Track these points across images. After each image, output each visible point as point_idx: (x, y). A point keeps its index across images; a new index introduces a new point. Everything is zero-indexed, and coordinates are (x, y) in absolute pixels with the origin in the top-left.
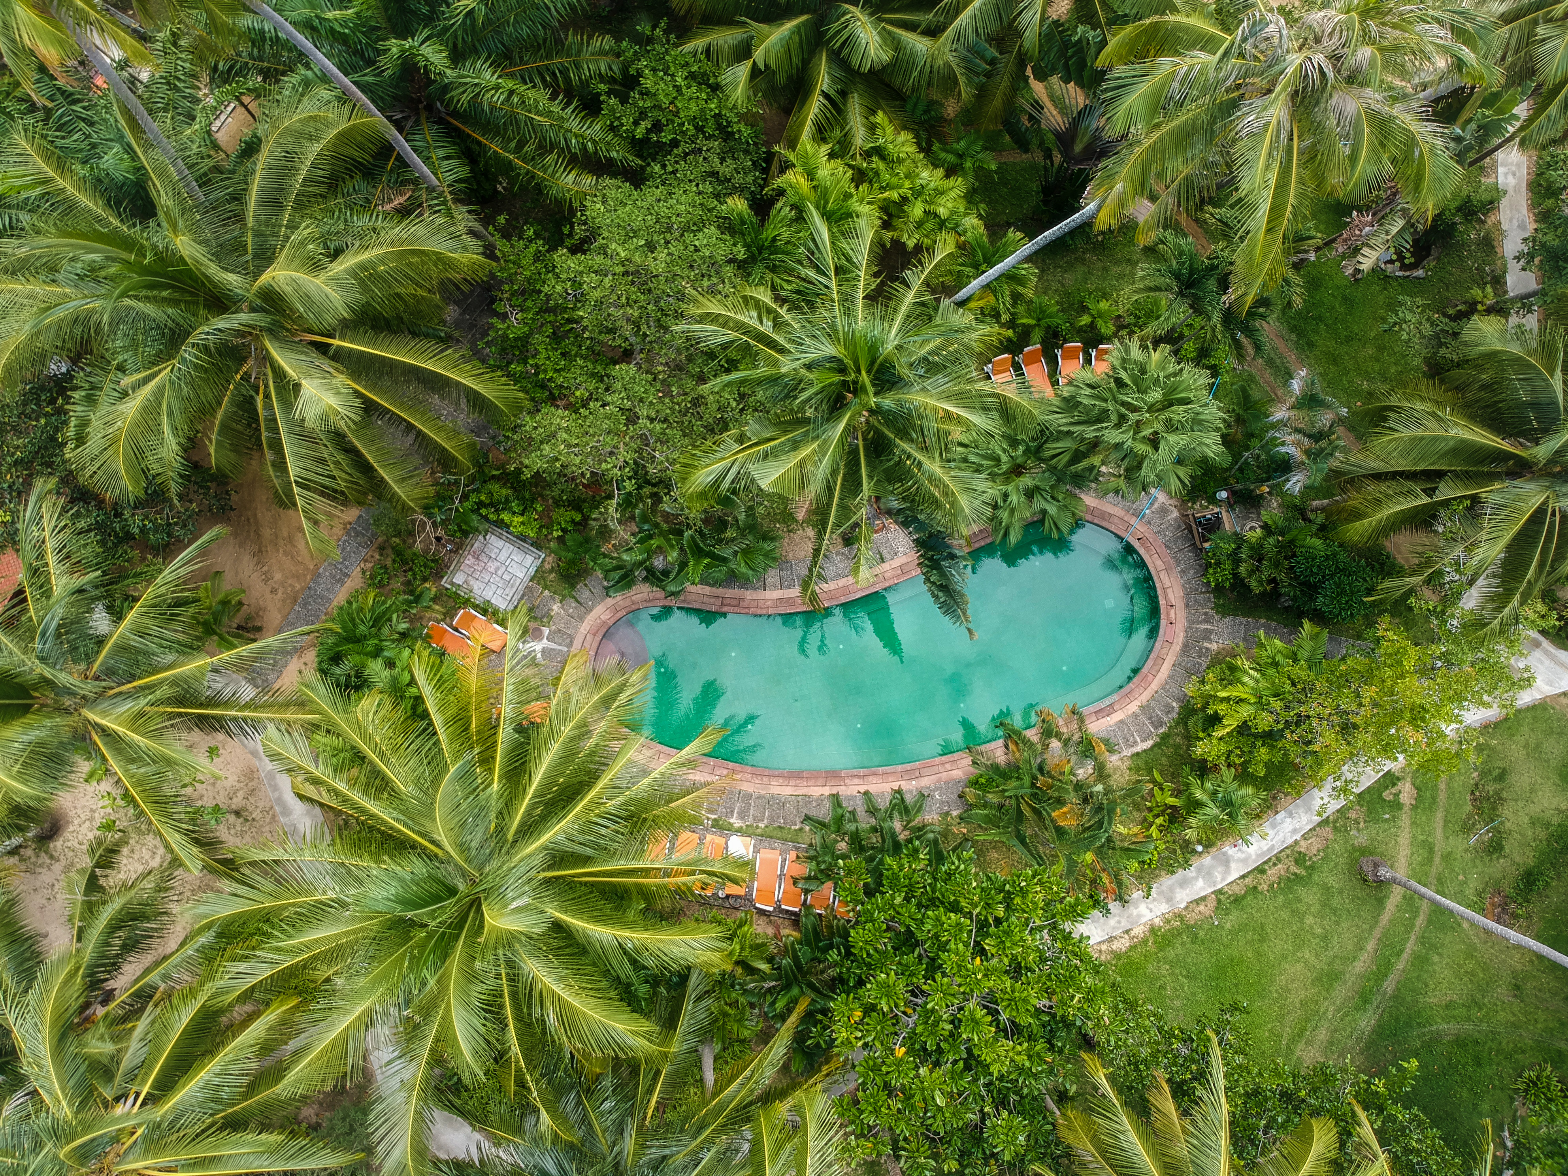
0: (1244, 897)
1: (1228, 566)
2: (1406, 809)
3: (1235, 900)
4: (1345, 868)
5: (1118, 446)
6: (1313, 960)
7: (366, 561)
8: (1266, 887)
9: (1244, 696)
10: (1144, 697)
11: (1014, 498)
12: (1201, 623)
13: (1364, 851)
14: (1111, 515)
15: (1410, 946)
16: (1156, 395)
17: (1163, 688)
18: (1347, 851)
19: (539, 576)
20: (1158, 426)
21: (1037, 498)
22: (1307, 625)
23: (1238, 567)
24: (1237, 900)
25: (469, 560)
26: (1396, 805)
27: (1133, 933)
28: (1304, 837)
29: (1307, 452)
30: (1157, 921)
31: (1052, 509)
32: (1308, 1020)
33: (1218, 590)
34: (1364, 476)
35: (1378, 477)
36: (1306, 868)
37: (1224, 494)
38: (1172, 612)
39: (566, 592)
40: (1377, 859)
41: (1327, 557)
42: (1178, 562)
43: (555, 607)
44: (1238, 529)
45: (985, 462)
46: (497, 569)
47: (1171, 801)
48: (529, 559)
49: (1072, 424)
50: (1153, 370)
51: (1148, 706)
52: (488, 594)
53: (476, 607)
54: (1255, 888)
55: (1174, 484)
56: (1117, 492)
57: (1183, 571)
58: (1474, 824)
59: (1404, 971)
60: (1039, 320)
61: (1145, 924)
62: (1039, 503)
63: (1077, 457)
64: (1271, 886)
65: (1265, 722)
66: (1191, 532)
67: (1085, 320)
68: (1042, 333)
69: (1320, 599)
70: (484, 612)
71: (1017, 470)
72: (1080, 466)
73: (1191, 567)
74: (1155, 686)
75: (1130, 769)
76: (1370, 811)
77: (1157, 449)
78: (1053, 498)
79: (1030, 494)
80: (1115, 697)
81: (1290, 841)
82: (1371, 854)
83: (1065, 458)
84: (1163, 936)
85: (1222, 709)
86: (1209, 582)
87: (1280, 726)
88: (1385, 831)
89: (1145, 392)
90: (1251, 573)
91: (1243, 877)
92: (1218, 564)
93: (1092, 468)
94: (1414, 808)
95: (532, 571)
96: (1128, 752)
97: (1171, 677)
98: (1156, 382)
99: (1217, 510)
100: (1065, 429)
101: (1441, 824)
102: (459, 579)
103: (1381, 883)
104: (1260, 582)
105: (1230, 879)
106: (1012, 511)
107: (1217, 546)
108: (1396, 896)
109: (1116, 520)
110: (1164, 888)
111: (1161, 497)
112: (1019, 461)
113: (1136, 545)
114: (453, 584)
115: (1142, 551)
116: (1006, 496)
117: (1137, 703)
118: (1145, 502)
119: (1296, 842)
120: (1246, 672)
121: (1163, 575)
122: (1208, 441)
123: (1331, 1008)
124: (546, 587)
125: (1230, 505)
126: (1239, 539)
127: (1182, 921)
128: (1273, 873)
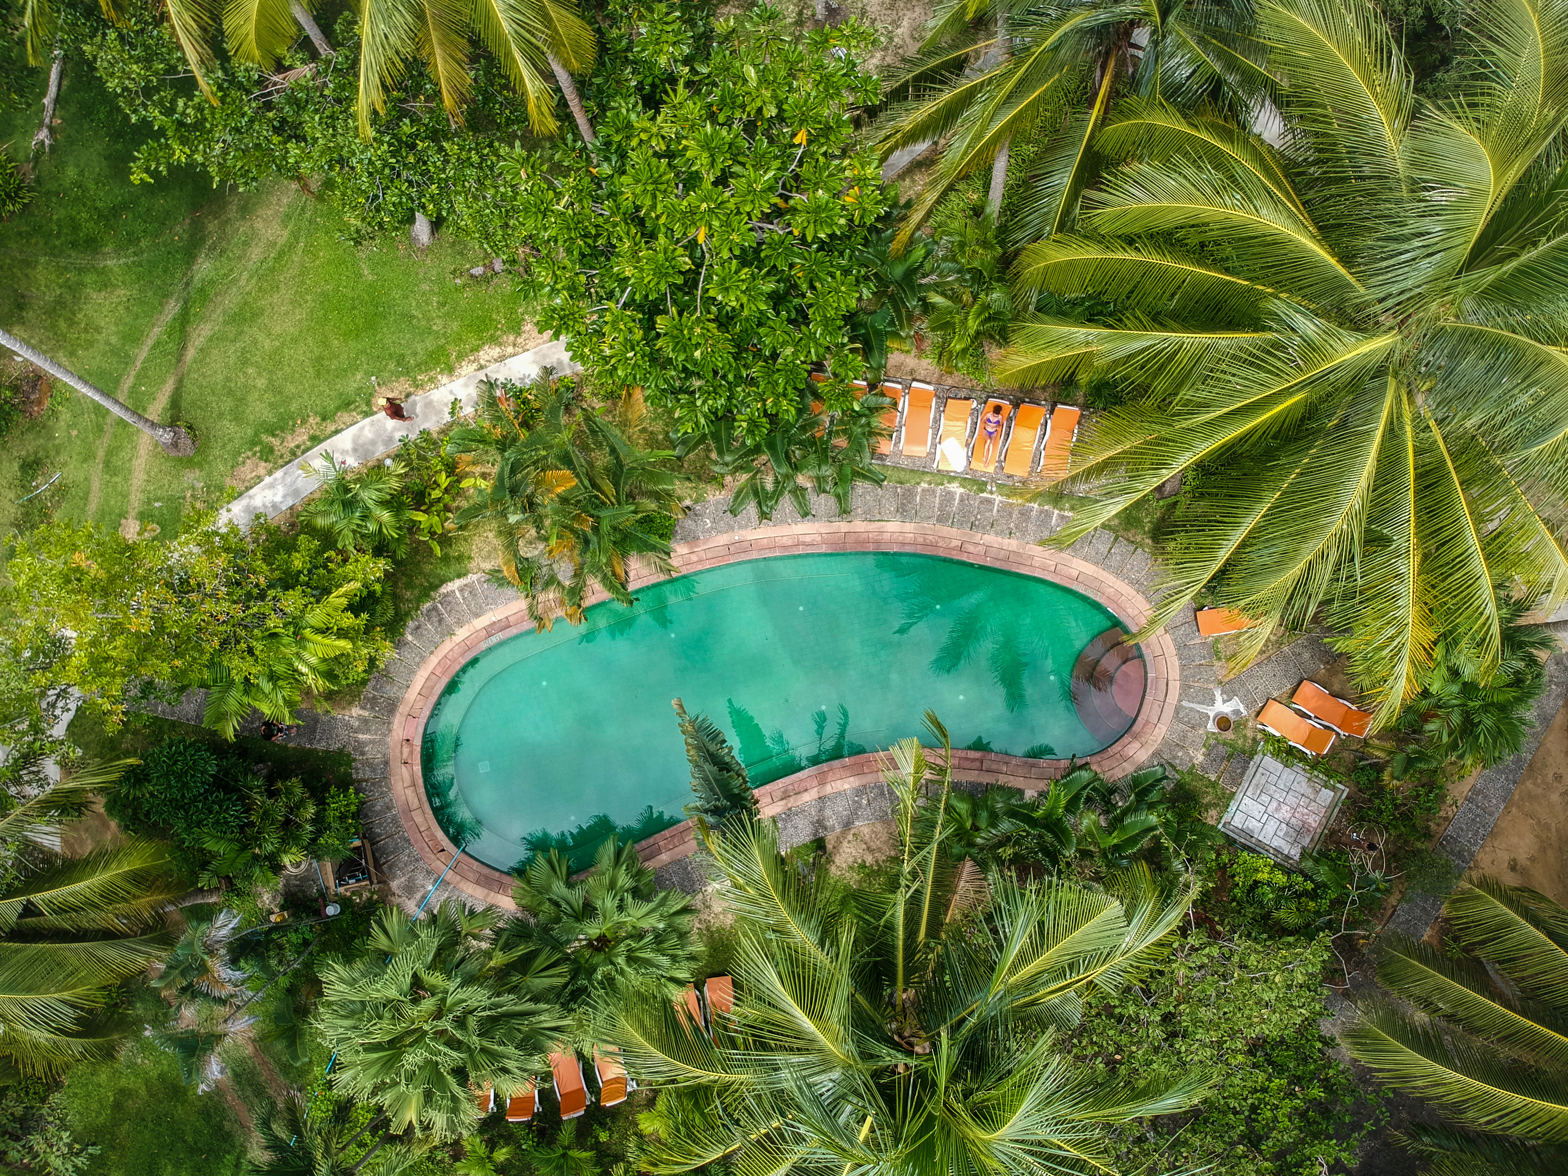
0: (338, 409)
1: (331, 815)
2: (133, 513)
3: (349, 404)
4: (213, 443)
5: (469, 980)
6: (261, 337)
7: (1446, 819)
8: (311, 420)
9: (319, 638)
10: (447, 646)
11: (610, 903)
12: (372, 742)
13: (189, 463)
14: (478, 883)
15: (143, 353)
16: (413, 1059)
17: (423, 658)
18: (209, 463)
19: (1224, 800)
20: (412, 1011)
21: (578, 903)
22: (230, 734)
23: (317, 814)
24: (347, 405)
25: (1313, 821)
26: (143, 517)
27: (475, 366)
28: (260, 479)
29: (203, 969)
30: (444, 379)
31: (559, 888)
32: (272, 270)
33: (344, 784)
34: (124, 936)
35: (107, 935)
36: (260, 442)
37: (331, 910)
38: (405, 755)
39: (1188, 779)
40: (174, 453)
41: (199, 824)
42: (395, 820)
43: (1201, 758)
44: (315, 864)
45: (648, 955)
46: (1277, 810)
47: (420, 517)
48: (1237, 822)
49: (532, 1013)
50: (415, 1095)
51: (443, 635)
52: (1288, 775)
53: (1303, 757)
54: (324, 419)
55: (393, 923)
56: (472, 912)
57: (389, 808)
58: (53, 496)
59: (153, 326)
60: (564, 1155)
61: (460, 375)
62: (576, 897)
63: (523, 965)
64: (304, 421)
65: (292, 601)
66: (376, 860)
67: (502, 1155)
68: (561, 1137)
69: (212, 770)
70: (1291, 751)
71: (602, 944)
72: (521, 950)
73: (378, 814)
74: (433, 661)
75: (470, 558)
76: (178, 510)
77: (415, 976)
78: (557, 905)
79: (588, 911)
80: (484, 646)
81: (279, 474)
82: (180, 460)
83: (540, 962)
84: (438, 363)
85: (348, 620)
86: (356, 794)
87: (271, 593)
88: (161, 487)
89: (428, 1062)
90: (301, 804)
91: (337, 432)
92: (342, 818)
93: (507, 947)
94: (123, 515)
95: (1233, 807)
96: (471, 578)
97: (413, 672)
98: (410, 1078)
99: (341, 890)
100: (543, 1006)
101: (92, 496)
102: (1327, 795)
103: (173, 423)
104: (289, 792)
105: (354, 429)
106: (612, 885)
107: (343, 841)
108: (157, 409)
109: (471, 876)
110: (434, 418)
111: (411, 906)
112: (599, 958)
113: (446, 842)
114: (1334, 789)
115: (440, 834)
116: (621, 908)
117: (457, 639)
118: (433, 901)
119: (270, 473)
120: (313, 669)
121: (414, 802)
122: (342, 987)
123: (242, 283)
124: (1214, 785)
125: (324, 897)
126: (313, 850)
127: (415, 380)
128: (301, 437)
